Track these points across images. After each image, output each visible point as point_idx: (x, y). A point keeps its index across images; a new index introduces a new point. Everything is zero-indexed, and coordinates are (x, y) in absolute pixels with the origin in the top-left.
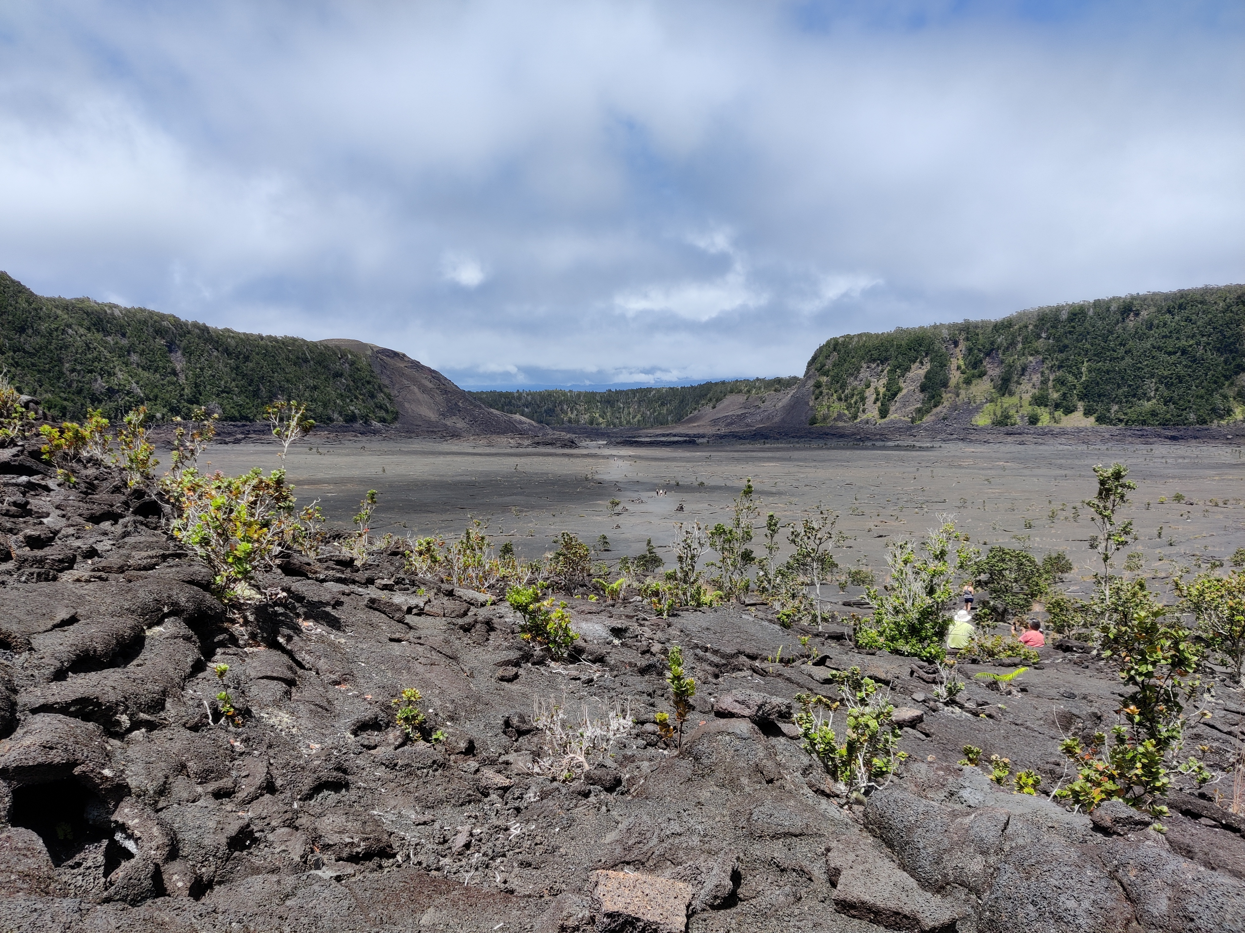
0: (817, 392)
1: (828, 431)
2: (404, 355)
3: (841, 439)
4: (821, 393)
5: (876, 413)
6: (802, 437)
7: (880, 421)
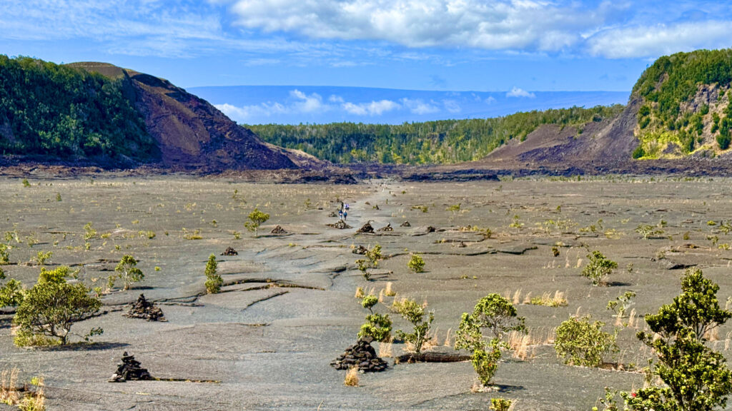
0: (644, 119)
1: (656, 165)
2: (167, 82)
3: (672, 174)
4: (649, 120)
5: (714, 143)
6: (625, 172)
7: (719, 153)
